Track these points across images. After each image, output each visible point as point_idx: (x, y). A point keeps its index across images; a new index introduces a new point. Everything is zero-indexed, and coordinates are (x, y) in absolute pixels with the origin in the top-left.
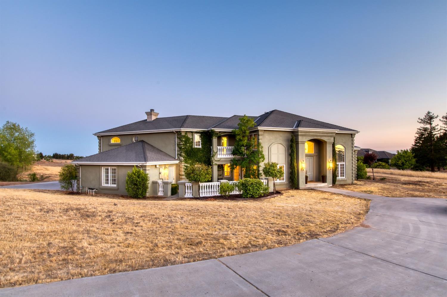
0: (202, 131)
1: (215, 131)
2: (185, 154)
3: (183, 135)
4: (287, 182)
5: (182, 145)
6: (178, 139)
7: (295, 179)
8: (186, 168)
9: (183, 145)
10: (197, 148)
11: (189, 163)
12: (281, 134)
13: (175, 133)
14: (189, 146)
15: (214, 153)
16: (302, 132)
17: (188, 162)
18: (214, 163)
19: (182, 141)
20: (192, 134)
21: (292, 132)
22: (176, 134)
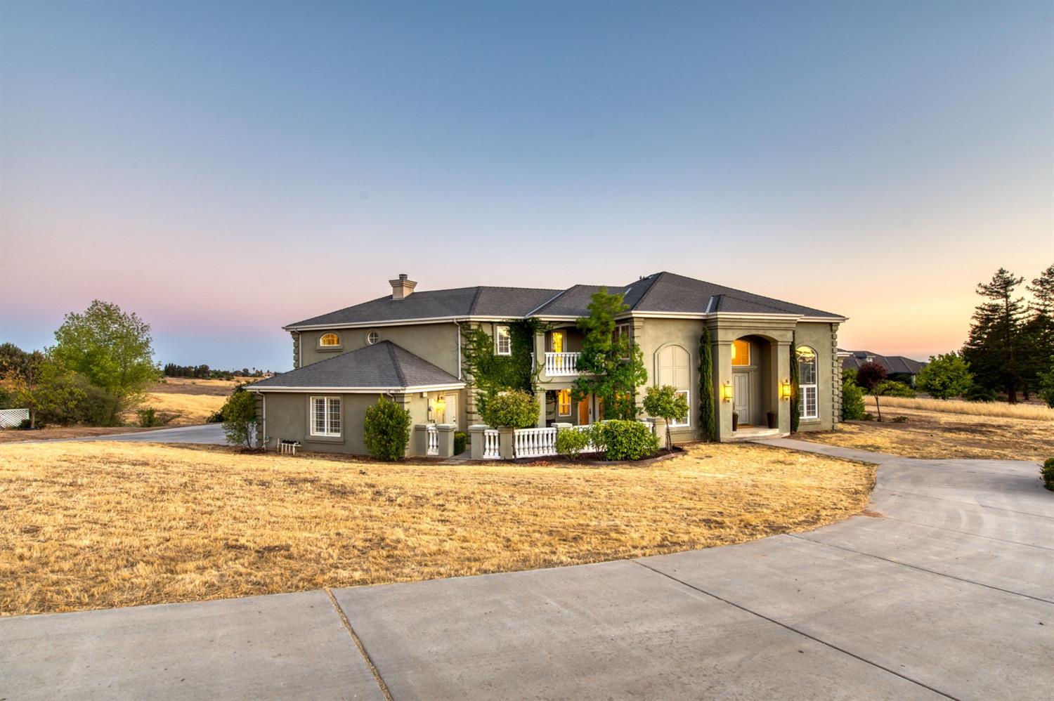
0: (513, 319)
1: (541, 321)
2: (478, 369)
3: (473, 330)
4: (694, 428)
5: (472, 349)
6: (464, 338)
7: (710, 420)
8: (479, 397)
9: (474, 349)
10: (502, 356)
11: (486, 387)
12: (680, 325)
13: (457, 326)
14: (487, 352)
15: (539, 365)
16: (724, 320)
17: (484, 385)
18: (538, 388)
19: (471, 342)
20: (492, 327)
21: (704, 321)
22: (459, 328)
